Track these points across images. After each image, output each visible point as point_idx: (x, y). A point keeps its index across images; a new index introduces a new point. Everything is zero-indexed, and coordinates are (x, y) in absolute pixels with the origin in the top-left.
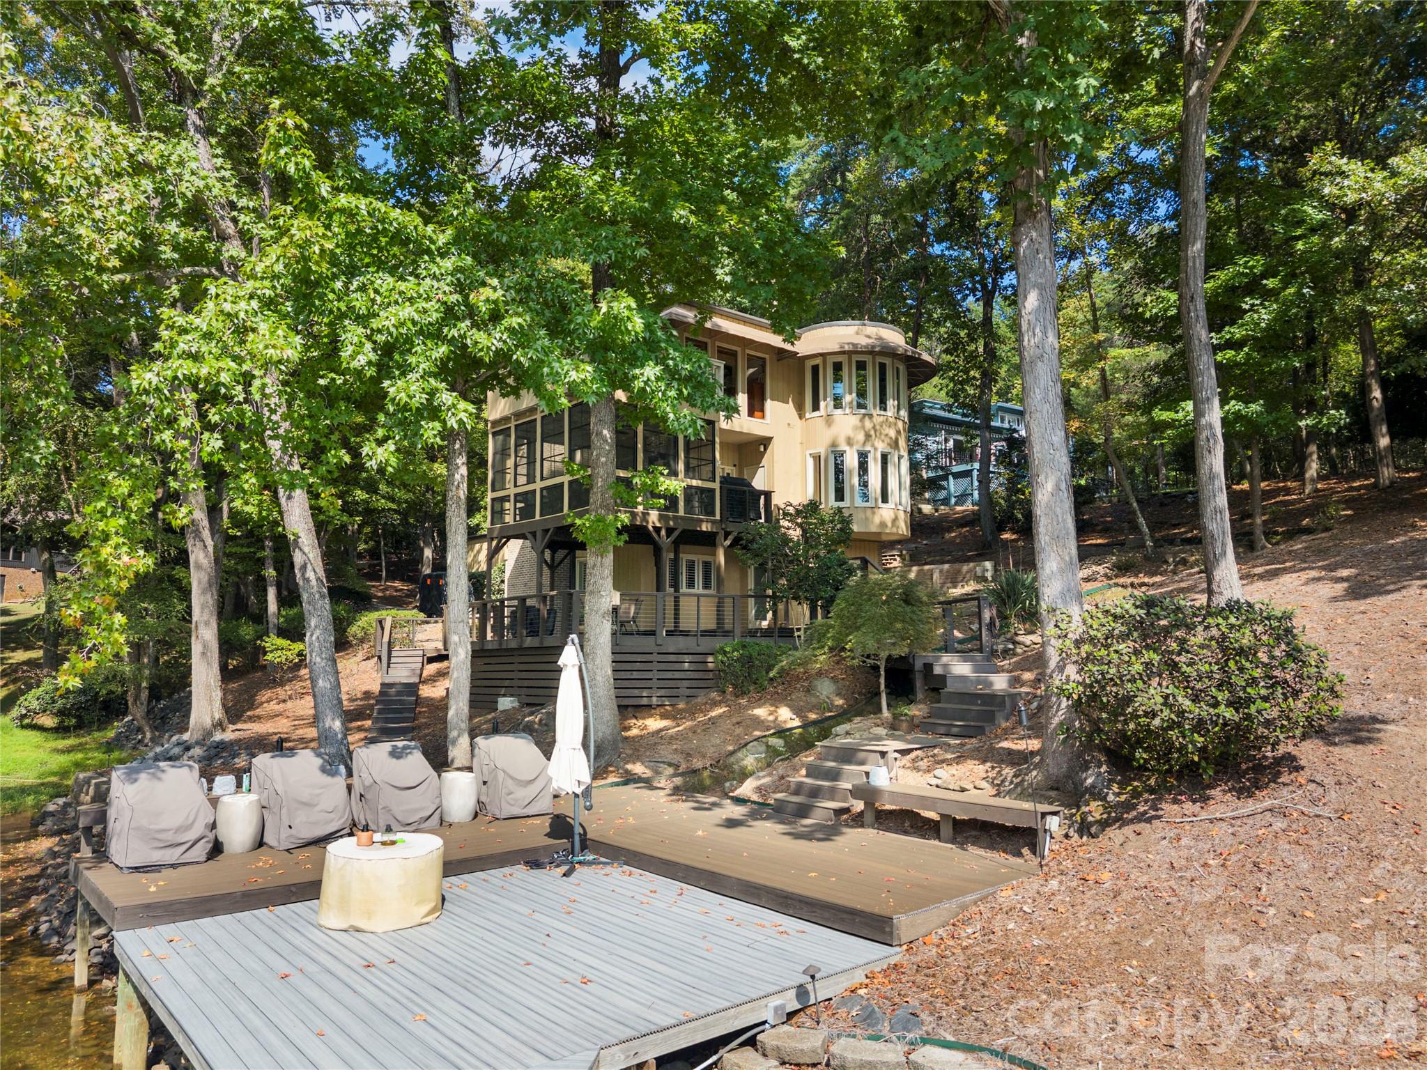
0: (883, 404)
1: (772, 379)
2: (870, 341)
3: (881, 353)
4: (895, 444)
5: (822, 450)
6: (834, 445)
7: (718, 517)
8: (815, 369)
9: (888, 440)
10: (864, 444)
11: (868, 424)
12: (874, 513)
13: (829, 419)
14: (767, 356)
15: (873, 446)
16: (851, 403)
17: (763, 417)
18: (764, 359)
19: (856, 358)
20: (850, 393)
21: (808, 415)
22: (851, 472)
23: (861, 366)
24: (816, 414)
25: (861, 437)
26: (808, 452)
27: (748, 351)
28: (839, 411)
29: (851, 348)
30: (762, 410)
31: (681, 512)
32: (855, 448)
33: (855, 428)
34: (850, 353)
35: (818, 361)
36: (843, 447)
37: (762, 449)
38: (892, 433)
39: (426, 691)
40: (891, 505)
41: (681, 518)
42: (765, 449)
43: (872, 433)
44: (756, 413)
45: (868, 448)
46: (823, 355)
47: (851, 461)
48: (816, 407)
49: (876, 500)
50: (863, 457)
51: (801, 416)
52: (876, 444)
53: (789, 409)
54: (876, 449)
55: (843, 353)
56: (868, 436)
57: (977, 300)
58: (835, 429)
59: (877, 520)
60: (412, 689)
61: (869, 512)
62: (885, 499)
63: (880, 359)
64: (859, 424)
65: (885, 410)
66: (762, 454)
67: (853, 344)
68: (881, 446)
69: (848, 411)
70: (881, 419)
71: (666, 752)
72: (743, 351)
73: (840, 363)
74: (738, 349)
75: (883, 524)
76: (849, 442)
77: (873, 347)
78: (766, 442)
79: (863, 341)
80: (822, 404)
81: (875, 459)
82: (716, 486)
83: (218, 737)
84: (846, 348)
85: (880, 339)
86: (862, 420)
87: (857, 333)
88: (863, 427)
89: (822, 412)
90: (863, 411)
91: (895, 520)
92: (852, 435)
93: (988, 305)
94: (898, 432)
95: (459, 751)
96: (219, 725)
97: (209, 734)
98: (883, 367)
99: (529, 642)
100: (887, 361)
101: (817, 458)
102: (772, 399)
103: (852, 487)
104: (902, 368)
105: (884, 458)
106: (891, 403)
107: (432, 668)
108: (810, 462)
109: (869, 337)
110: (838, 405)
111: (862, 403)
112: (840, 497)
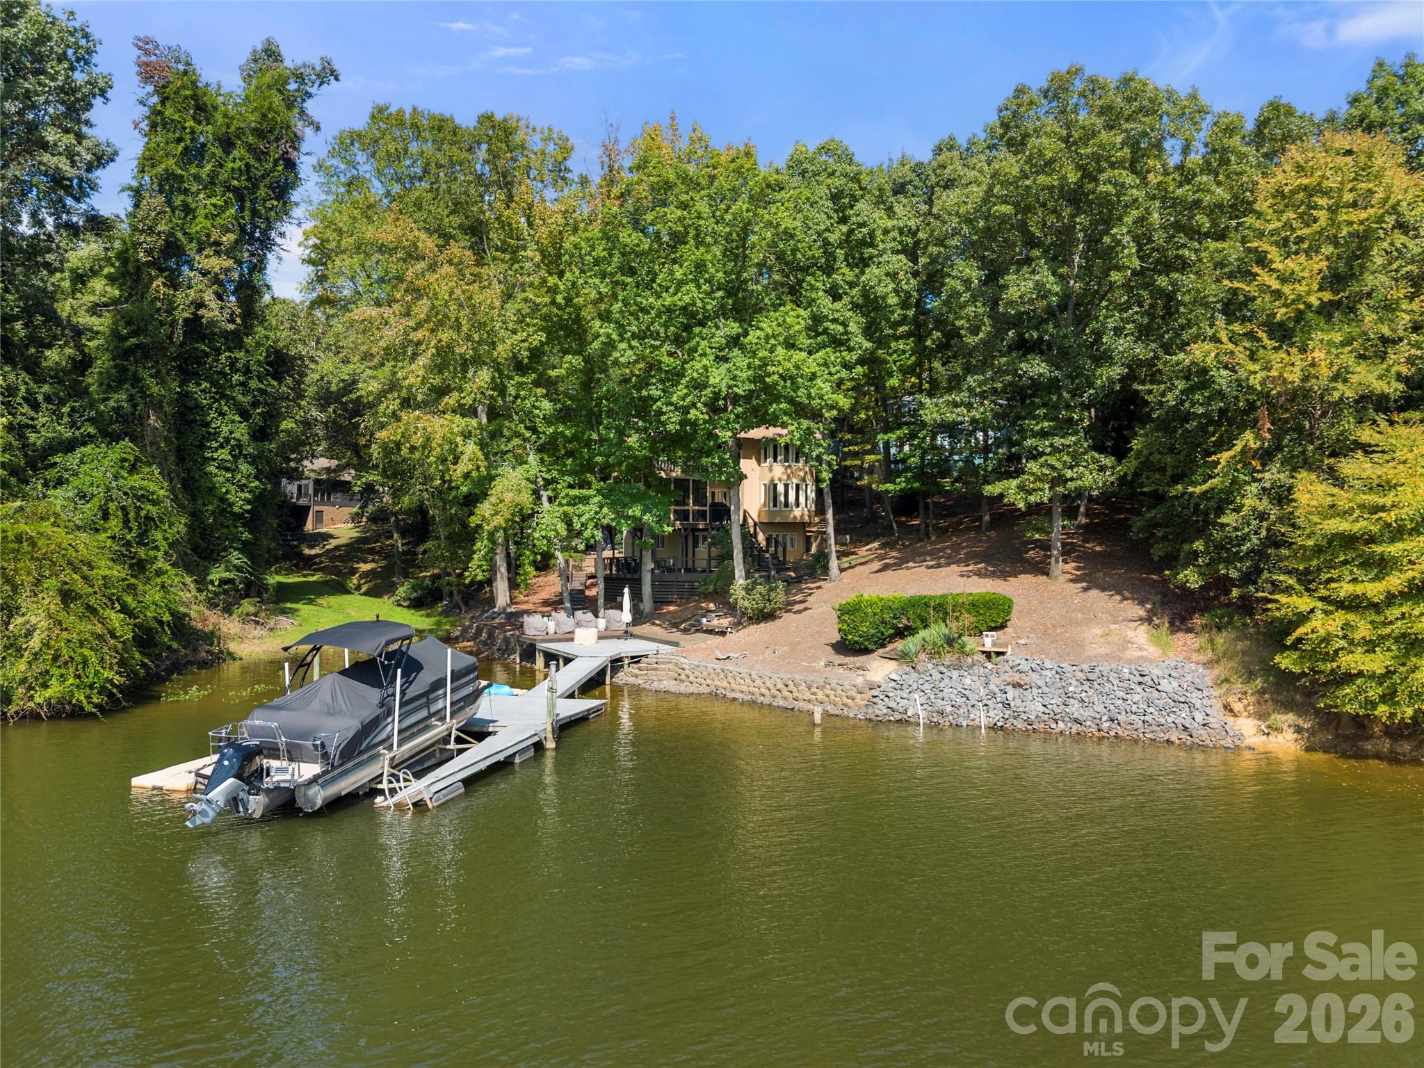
0: (797, 461)
4: (804, 480)
5: (767, 482)
6: (772, 480)
7: (708, 521)
8: (766, 445)
9: (800, 478)
10: (787, 480)
11: (790, 470)
13: (771, 469)
15: (791, 481)
16: (781, 460)
20: (781, 456)
21: (762, 465)
22: (781, 494)
24: (765, 464)
25: (785, 476)
26: (761, 482)
28: (776, 464)
31: (691, 521)
32: (783, 482)
33: (783, 473)
36: (776, 481)
38: (802, 474)
39: (588, 593)
40: (800, 508)
41: (690, 524)
43: (792, 474)
45: (789, 482)
47: (781, 488)
48: (765, 462)
49: (793, 508)
50: (786, 486)
51: (759, 465)
52: (793, 480)
53: (753, 461)
54: (793, 482)
56: (789, 477)
58: (773, 473)
59: (792, 516)
60: (582, 592)
61: (790, 513)
62: (797, 505)
64: (784, 470)
65: (798, 463)
68: (795, 481)
69: (779, 464)
70: (796, 467)
71: (668, 617)
75: (795, 518)
76: (780, 480)
80: (768, 460)
81: (793, 487)
82: (707, 508)
83: (509, 610)
86: (786, 469)
88: (787, 472)
89: (768, 464)
90: (787, 464)
91: (802, 515)
92: (781, 476)
94: (806, 473)
95: (601, 614)
96: (508, 605)
97: (504, 609)
99: (628, 576)
101: (765, 486)
102: (744, 459)
103: (781, 501)
105: (797, 486)
107: (590, 581)
108: (762, 488)
110: (775, 461)
111: (786, 460)
112: (775, 505)
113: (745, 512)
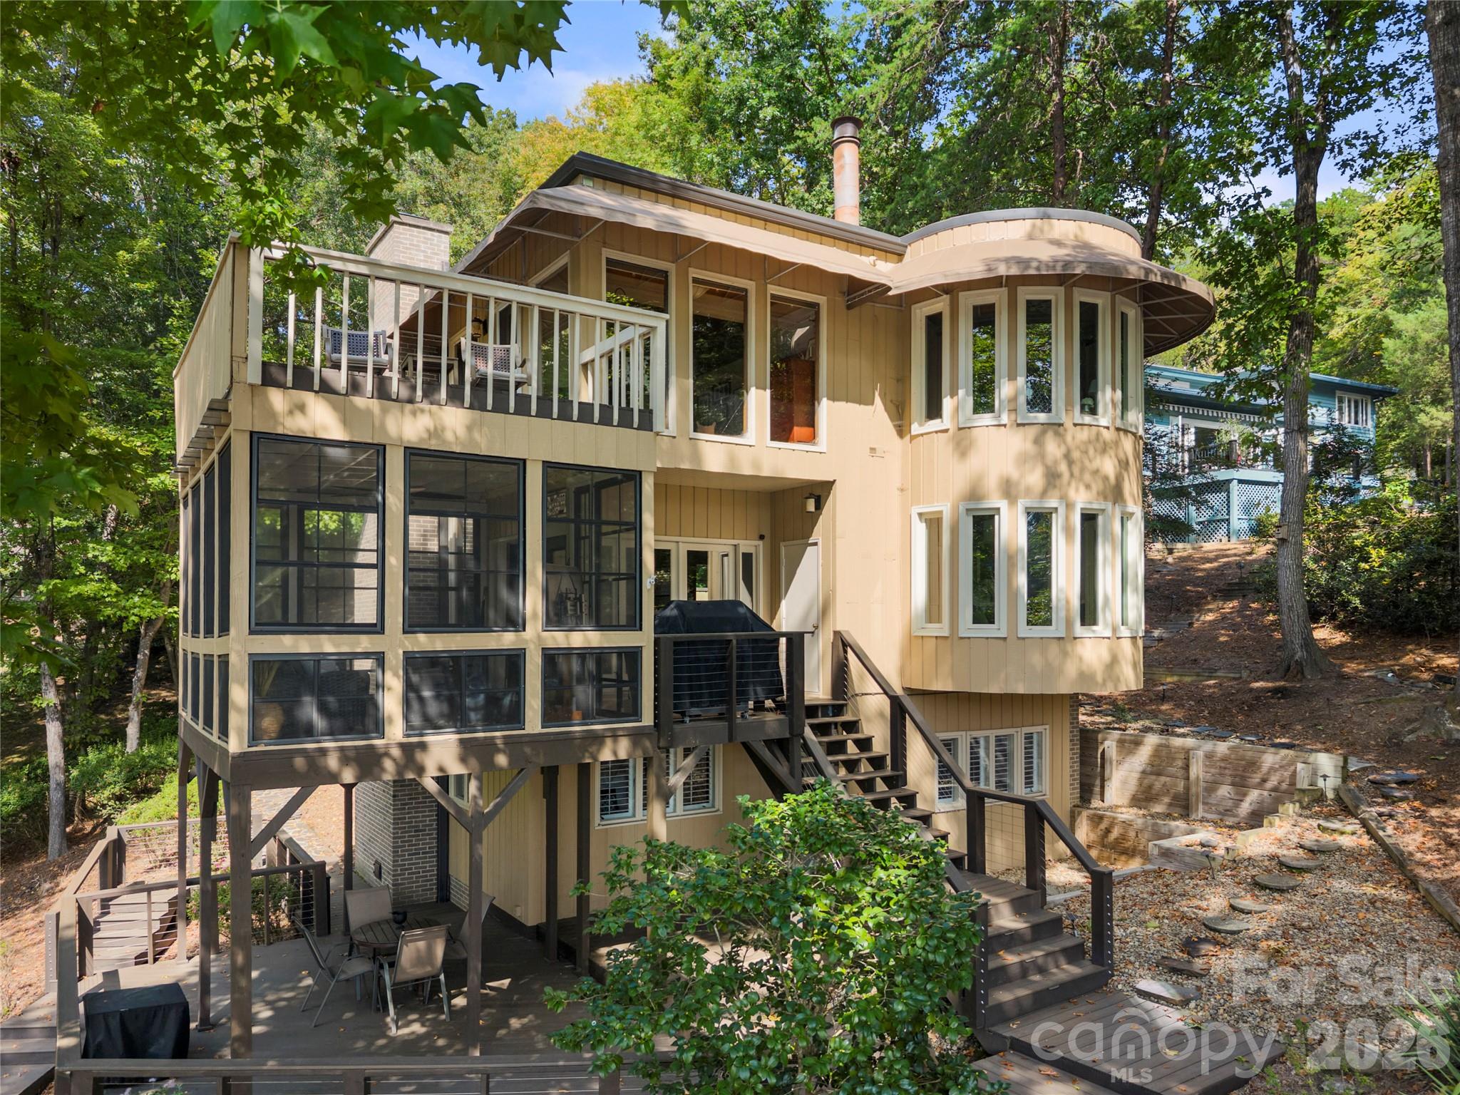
0: (1088, 400)
1: (832, 349)
2: (1061, 252)
3: (1089, 281)
4: (1116, 493)
5: (945, 506)
6: (974, 494)
7: (648, 719)
8: (934, 323)
9: (1097, 486)
10: (1044, 494)
11: (1053, 448)
12: (1065, 654)
13: (962, 441)
14: (821, 300)
15: (1063, 497)
16: (1014, 399)
17: (812, 439)
18: (815, 306)
19: (1027, 294)
20: (1012, 377)
21: (916, 428)
22: (1012, 560)
23: (1039, 314)
24: (935, 425)
25: (1035, 478)
26: (915, 511)
27: (773, 289)
28: (986, 419)
29: (1014, 271)
30: (811, 422)
31: (533, 722)
32: (1022, 504)
33: (1023, 459)
34: (1011, 283)
35: (940, 305)
36: (994, 500)
37: (811, 505)
38: (1109, 466)
40: (1101, 629)
41: (534, 739)
42: (819, 506)
43: (1063, 468)
44: (798, 431)
45: (1052, 503)
46: (949, 290)
47: (1012, 532)
48: (934, 410)
49: (1069, 624)
50: (1039, 521)
51: (902, 431)
52: (1072, 493)
53: (876, 415)
54: (1069, 506)
55: (995, 282)
56: (1052, 477)
57: (1284, 171)
58: (975, 462)
59: (1071, 669)
61: (1054, 649)
62: (1088, 614)
63: (1082, 295)
64: (1029, 447)
65: (1093, 411)
66: (813, 518)
67: (1020, 261)
68: (1082, 499)
69: (1005, 419)
70: (1083, 435)
72: (762, 291)
73: (991, 308)
74: (750, 285)
77: (1067, 264)
78: (819, 492)
79: (1044, 253)
80: (948, 403)
81: (1068, 530)
82: (644, 639)
84: (1002, 270)
85: (1086, 246)
86: (1038, 441)
87: (1031, 237)
88: (1041, 455)
89: (947, 420)
90: (1042, 417)
91: (1114, 661)
92: (1014, 474)
93: (1307, 179)
94: (1124, 464)
98: (1089, 313)
100: (1101, 299)
101: (933, 523)
102: (833, 398)
103: (1013, 594)
104: (1133, 313)
105: (1089, 520)
106: (1107, 396)
108: (920, 530)
109: (1058, 243)
110: (984, 398)
111: (1040, 399)
112: (984, 615)
113: (843, 644)
